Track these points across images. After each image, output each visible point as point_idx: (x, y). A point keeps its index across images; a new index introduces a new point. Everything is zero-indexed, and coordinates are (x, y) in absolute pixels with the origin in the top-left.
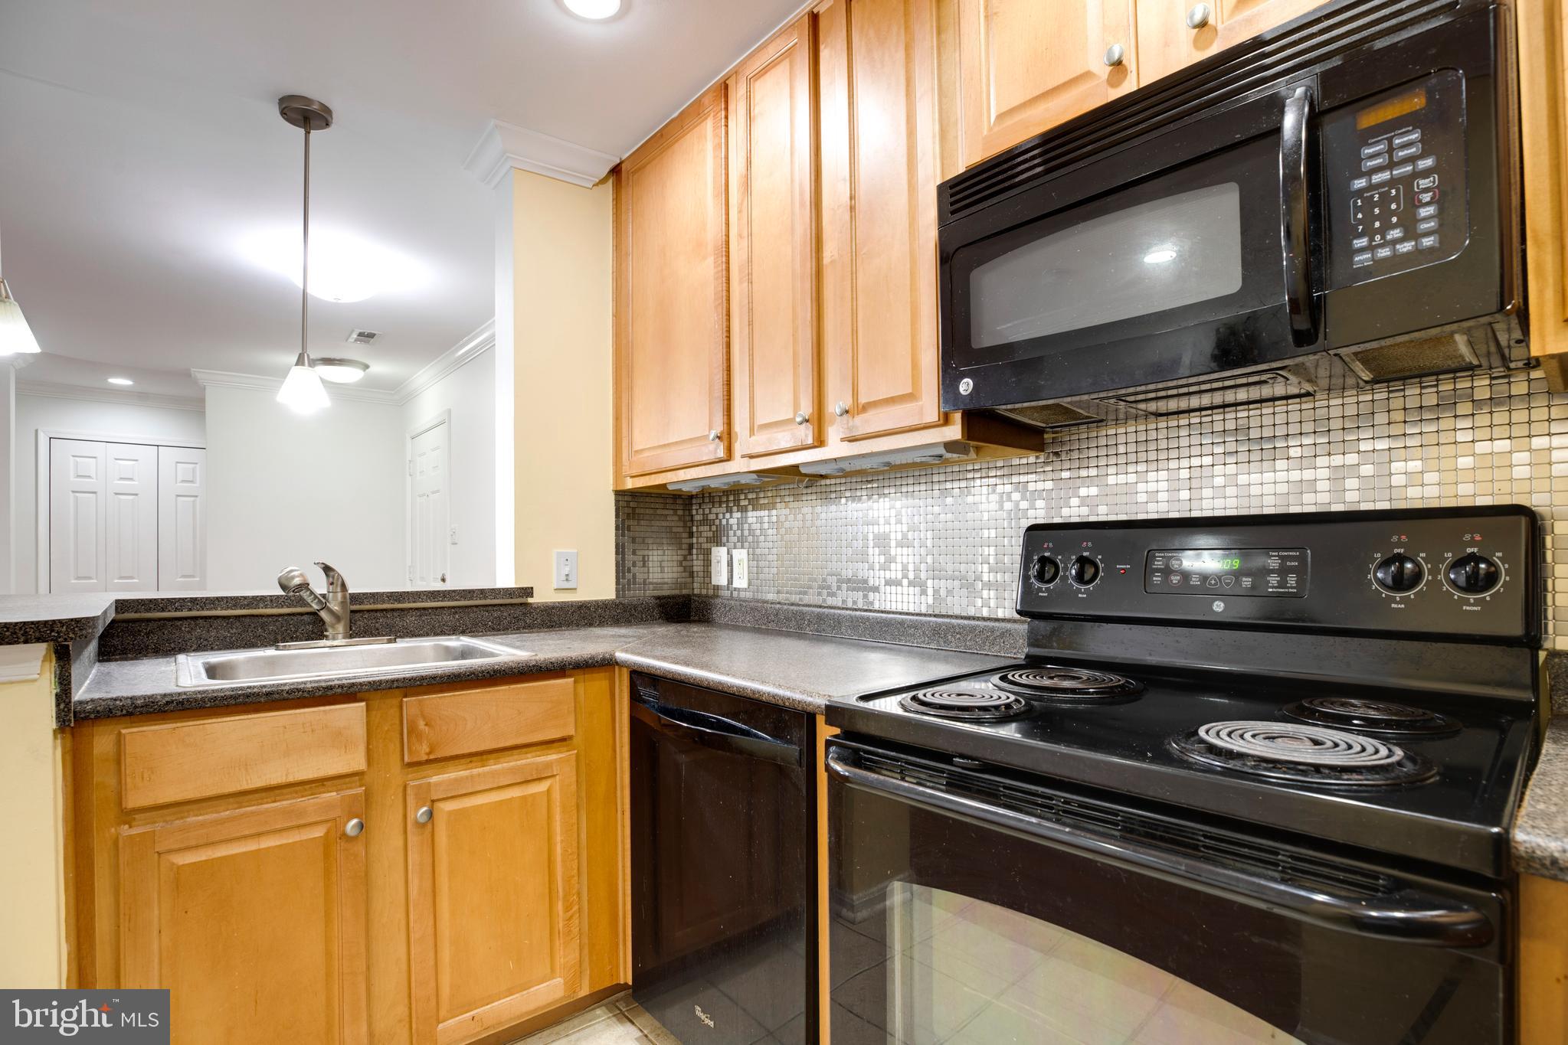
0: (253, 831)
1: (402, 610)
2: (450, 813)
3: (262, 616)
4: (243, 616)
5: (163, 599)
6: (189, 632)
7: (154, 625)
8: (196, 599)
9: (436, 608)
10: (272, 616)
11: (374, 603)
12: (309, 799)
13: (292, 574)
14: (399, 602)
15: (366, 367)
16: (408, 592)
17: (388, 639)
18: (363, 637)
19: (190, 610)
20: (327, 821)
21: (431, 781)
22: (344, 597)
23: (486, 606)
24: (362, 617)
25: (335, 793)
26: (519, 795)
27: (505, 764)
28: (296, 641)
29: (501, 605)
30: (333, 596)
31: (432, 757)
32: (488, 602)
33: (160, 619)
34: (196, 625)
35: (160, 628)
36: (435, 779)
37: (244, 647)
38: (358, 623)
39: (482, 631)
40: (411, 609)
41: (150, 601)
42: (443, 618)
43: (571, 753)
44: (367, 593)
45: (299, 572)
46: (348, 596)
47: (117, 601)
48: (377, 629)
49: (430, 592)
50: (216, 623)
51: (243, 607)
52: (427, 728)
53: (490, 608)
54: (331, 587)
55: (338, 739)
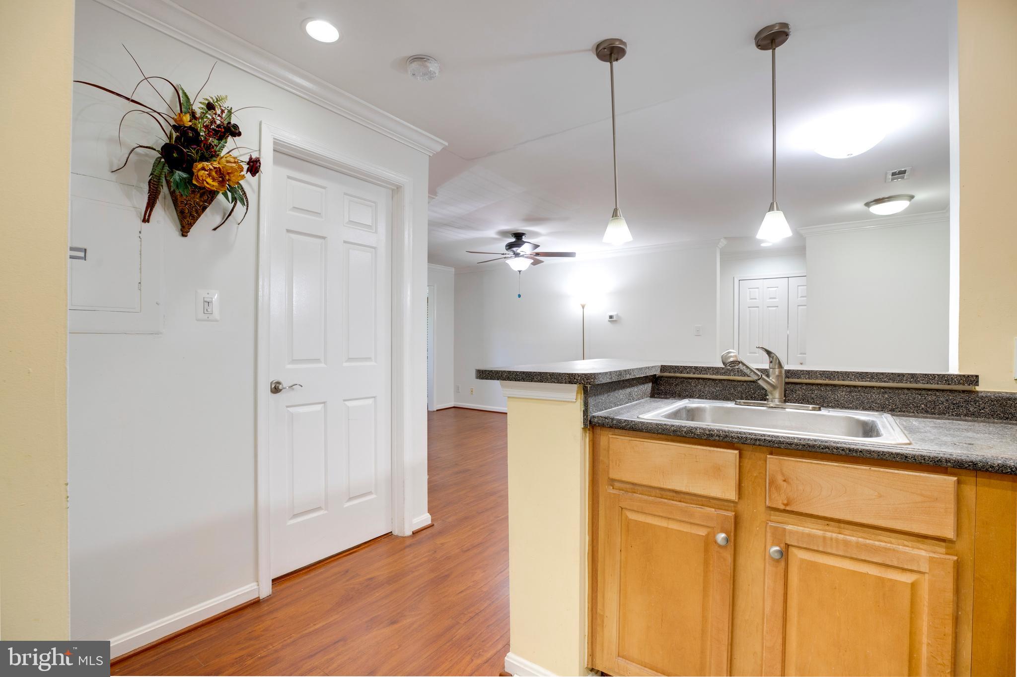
0: (664, 515)
1: (835, 386)
2: (802, 561)
3: (734, 381)
4: (724, 380)
5: (681, 366)
6: (695, 386)
7: (678, 381)
8: (697, 367)
9: (866, 387)
10: (741, 381)
11: (809, 378)
12: (697, 507)
13: (729, 355)
14: (830, 379)
15: (912, 197)
16: (838, 372)
17: (813, 407)
18: (801, 403)
19: (694, 373)
20: (708, 527)
21: (787, 528)
22: (780, 372)
23: (920, 389)
24: (801, 388)
25: (713, 510)
26: (875, 574)
27: (860, 540)
28: (754, 400)
29: (937, 390)
30: (772, 372)
31: (788, 508)
32: (919, 386)
33: (682, 378)
34: (699, 383)
35: (682, 382)
36: (789, 527)
37: (723, 400)
38: (798, 392)
39: (913, 412)
40: (843, 385)
41: (676, 367)
42: (871, 396)
43: (948, 557)
44: (804, 371)
45: (734, 354)
46: (783, 372)
47: (662, 366)
48: (813, 399)
49: (858, 373)
50: (709, 383)
51: (722, 374)
52: (785, 484)
53: (923, 392)
54: (771, 364)
55: (717, 471)
